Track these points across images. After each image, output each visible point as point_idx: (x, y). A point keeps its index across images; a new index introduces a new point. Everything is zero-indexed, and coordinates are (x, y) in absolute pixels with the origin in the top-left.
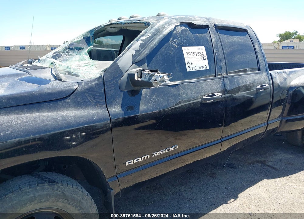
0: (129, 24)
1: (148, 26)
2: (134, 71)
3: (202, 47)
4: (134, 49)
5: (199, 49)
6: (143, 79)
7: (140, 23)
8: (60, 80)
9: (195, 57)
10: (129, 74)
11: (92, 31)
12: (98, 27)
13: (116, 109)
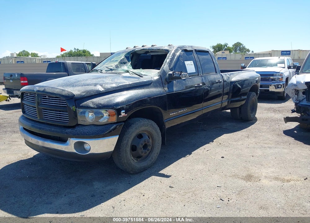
1: (167, 51)
2: (171, 72)
3: (192, 61)
4: (168, 63)
5: (191, 62)
6: (176, 76)
7: (162, 50)
8: (143, 77)
9: (190, 66)
10: (169, 74)
11: (128, 53)
12: (132, 51)
13: (166, 89)
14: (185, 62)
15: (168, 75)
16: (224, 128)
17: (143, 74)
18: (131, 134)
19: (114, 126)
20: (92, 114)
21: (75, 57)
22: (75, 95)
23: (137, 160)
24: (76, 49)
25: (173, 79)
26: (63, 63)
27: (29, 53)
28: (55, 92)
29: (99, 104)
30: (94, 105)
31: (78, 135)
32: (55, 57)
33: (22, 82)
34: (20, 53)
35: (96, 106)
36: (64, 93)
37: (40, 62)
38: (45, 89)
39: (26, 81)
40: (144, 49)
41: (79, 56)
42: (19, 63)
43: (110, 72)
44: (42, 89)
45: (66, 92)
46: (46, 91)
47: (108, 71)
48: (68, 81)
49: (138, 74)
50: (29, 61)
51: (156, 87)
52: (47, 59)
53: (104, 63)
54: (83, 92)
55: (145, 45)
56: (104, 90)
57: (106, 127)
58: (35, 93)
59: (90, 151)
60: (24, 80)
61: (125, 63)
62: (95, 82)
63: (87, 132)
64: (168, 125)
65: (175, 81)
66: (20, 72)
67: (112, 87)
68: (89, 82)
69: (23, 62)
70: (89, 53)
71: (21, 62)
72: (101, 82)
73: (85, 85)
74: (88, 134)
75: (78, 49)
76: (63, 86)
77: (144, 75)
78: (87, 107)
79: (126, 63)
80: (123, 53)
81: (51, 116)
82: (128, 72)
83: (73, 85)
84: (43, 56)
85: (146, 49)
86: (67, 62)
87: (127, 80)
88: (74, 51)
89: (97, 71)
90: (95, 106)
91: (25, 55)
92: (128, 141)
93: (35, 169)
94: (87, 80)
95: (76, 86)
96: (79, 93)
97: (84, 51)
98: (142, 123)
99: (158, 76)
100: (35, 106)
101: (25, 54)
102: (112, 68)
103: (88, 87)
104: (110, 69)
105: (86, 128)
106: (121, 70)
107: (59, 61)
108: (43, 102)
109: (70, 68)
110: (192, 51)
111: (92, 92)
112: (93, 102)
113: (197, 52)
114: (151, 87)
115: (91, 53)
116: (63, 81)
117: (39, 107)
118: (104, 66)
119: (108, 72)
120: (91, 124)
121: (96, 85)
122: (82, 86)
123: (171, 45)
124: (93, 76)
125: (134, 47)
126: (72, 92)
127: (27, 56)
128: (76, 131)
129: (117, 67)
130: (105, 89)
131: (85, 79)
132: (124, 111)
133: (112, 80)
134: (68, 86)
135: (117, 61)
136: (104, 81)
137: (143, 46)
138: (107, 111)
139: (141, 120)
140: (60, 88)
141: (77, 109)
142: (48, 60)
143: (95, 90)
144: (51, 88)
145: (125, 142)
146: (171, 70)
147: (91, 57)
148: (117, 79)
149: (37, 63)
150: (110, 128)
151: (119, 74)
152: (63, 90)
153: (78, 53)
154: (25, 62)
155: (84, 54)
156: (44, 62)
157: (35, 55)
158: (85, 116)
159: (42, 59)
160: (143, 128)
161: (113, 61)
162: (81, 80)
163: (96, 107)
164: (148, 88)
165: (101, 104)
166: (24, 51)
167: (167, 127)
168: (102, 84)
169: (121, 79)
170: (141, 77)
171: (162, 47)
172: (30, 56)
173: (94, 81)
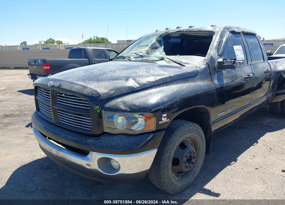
0: (195, 31)
1: (211, 33)
2: (221, 60)
3: (241, 46)
4: (216, 47)
5: (239, 47)
6: (228, 64)
7: (205, 31)
8: (185, 66)
9: (239, 52)
10: (218, 62)
11: (161, 36)
12: (165, 33)
13: (216, 82)
14: (234, 46)
15: (216, 63)
16: (265, 126)
17: (184, 61)
18: (174, 144)
19: (151, 136)
20: (123, 119)
21: (95, 44)
22: (100, 95)
23: (178, 176)
24: (95, 37)
25: (223, 69)
26: (84, 49)
27: (55, 41)
28: (74, 90)
29: (132, 105)
30: (126, 106)
31: (103, 148)
32: (77, 44)
33: (45, 68)
34: (47, 41)
35: (129, 108)
36: (85, 92)
37: (63, 48)
38: (61, 84)
39: (49, 66)
40: (180, 31)
41: (99, 43)
42: (45, 49)
43: (140, 59)
44: (57, 84)
45: (89, 91)
46: (62, 87)
47: (138, 57)
48: (91, 73)
49: (177, 62)
50: (54, 48)
51: (202, 79)
52: (70, 45)
53: (131, 49)
54: (111, 90)
55: (179, 26)
56: (139, 86)
57: (142, 139)
58: (50, 89)
59: (119, 171)
60: (47, 66)
61: (156, 48)
62: (125, 75)
63: (117, 146)
64: (214, 128)
65: (224, 70)
66: (43, 58)
67: (148, 82)
68: (117, 74)
69: (49, 48)
70: (108, 41)
71: (47, 48)
72: (134, 75)
73: (114, 80)
74: (117, 149)
75: (97, 37)
76: (85, 80)
77: (185, 63)
78: (117, 109)
79: (158, 48)
80: (153, 36)
81: (68, 118)
82: (162, 59)
83: (97, 79)
84: (67, 43)
85: (183, 31)
86: (88, 48)
87: (166, 71)
88: (93, 39)
89: (123, 58)
90: (127, 108)
91: (52, 43)
92: (171, 153)
93: (50, 176)
94: (115, 71)
95: (101, 80)
96: (106, 91)
97: (103, 39)
98: (187, 129)
99: (205, 65)
100: (49, 104)
101: (51, 41)
102: (142, 54)
103: (117, 81)
104: (140, 55)
105: (115, 138)
106: (155, 57)
107: (81, 47)
108: (59, 101)
109: (91, 55)
110: (240, 33)
111: (123, 90)
112: (124, 103)
113: (244, 35)
114: (198, 80)
115: (109, 41)
116: (84, 72)
117: (54, 107)
118: (131, 52)
119: (138, 59)
120: (122, 133)
121: (127, 79)
122: (110, 80)
123: (215, 26)
124: (122, 66)
125: (167, 29)
126: (96, 89)
127: (54, 44)
128: (100, 142)
129: (148, 53)
130: (139, 84)
131: (112, 69)
132: (166, 115)
133: (146, 72)
134: (91, 81)
135: (147, 45)
136: (136, 73)
137: (178, 28)
138: (142, 115)
139: (185, 124)
140: (81, 83)
141: (103, 112)
142: (71, 47)
143: (126, 87)
144: (68, 83)
145: (167, 155)
146: (220, 56)
147: (110, 44)
148: (153, 70)
149: (61, 49)
150: (146, 139)
151: (153, 61)
152: (85, 87)
153: (97, 41)
154: (51, 48)
155: (103, 41)
156: (67, 48)
157: (60, 43)
158: (113, 122)
159: (65, 46)
160: (188, 135)
161: (142, 46)
162: (107, 72)
163: (129, 110)
164: (194, 81)
165: (135, 105)
166: (51, 38)
167: (213, 130)
168: (135, 77)
169: (157, 69)
170: (182, 66)
171: (204, 28)
172: (55, 44)
173: (125, 73)
